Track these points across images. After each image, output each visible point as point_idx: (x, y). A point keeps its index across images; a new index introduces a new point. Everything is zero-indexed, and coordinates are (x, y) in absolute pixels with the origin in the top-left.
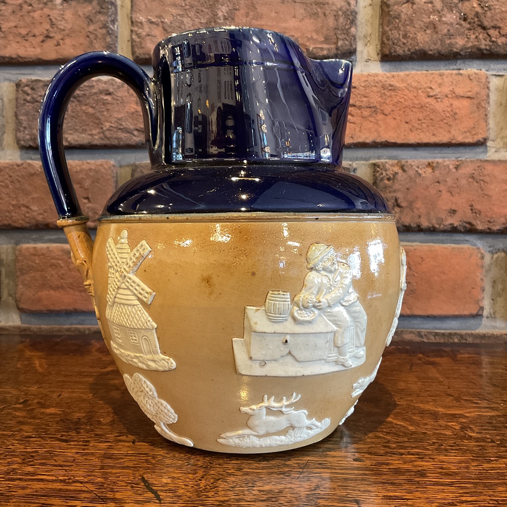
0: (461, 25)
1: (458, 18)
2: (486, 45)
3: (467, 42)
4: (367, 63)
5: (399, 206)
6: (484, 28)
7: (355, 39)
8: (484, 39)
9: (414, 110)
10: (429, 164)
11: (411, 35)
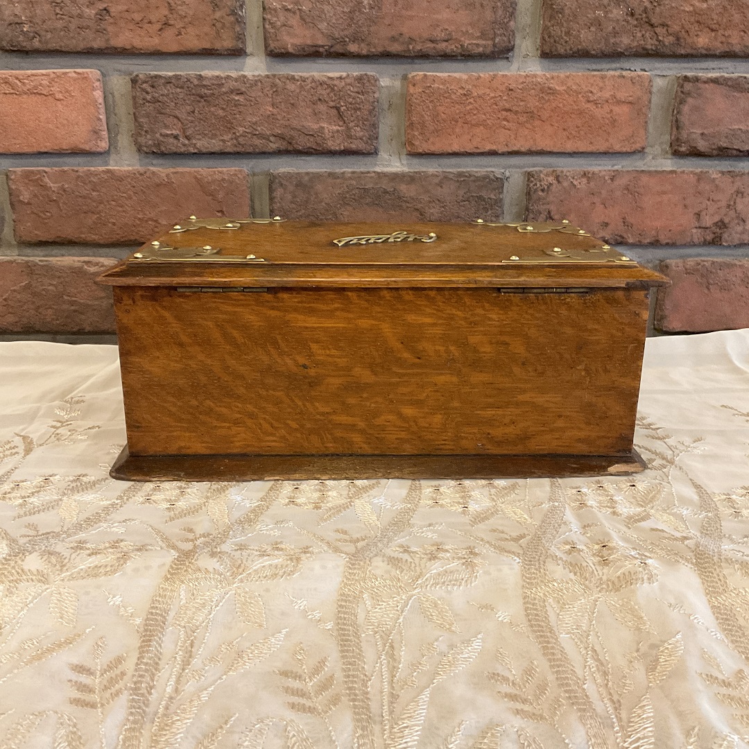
0: (628, 22)
1: (625, 14)
2: (652, 45)
3: (633, 41)
4: (525, 59)
5: (551, 218)
6: (652, 25)
7: (514, 34)
8: (651, 38)
9: (573, 116)
10: (585, 174)
11: (574, 33)
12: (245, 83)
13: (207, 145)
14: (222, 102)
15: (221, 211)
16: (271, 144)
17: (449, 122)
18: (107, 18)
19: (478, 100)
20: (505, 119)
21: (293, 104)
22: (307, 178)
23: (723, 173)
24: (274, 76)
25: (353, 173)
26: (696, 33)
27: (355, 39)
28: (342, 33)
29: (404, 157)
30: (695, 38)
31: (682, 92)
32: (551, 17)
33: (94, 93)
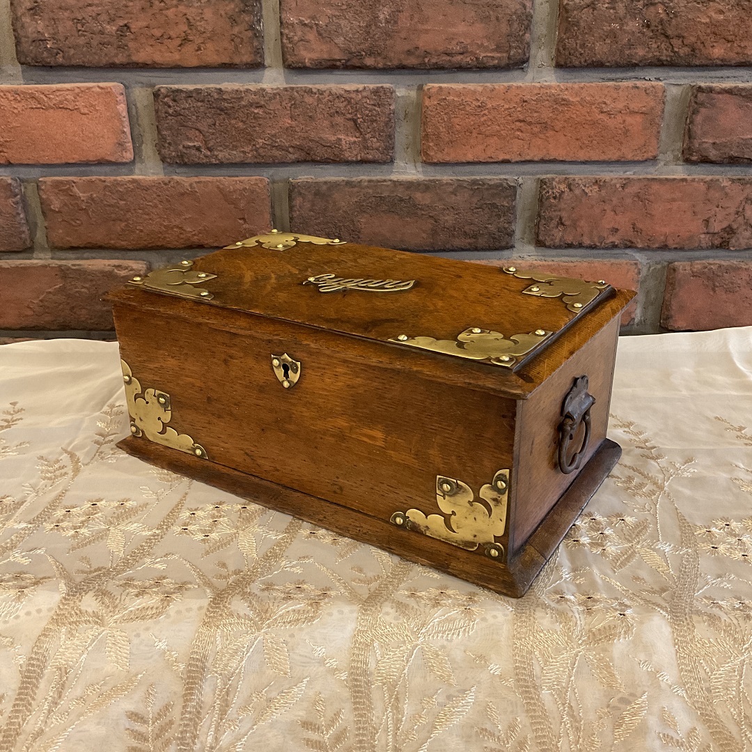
0: (643, 33)
1: (641, 26)
2: (667, 56)
3: (648, 52)
4: (540, 69)
5: (562, 224)
6: (667, 37)
7: (529, 46)
8: (666, 50)
9: (587, 126)
10: (597, 181)
11: (589, 45)
12: (264, 97)
13: (227, 156)
14: (241, 114)
15: (243, 219)
16: (290, 156)
17: (463, 133)
18: (128, 34)
19: (492, 111)
20: (519, 130)
21: (310, 117)
22: (325, 187)
23: (733, 181)
24: (292, 89)
25: (370, 181)
26: (711, 45)
27: (371, 53)
28: (358, 47)
29: (419, 165)
30: (711, 49)
31: (696, 102)
32: (567, 30)
33: (118, 107)
